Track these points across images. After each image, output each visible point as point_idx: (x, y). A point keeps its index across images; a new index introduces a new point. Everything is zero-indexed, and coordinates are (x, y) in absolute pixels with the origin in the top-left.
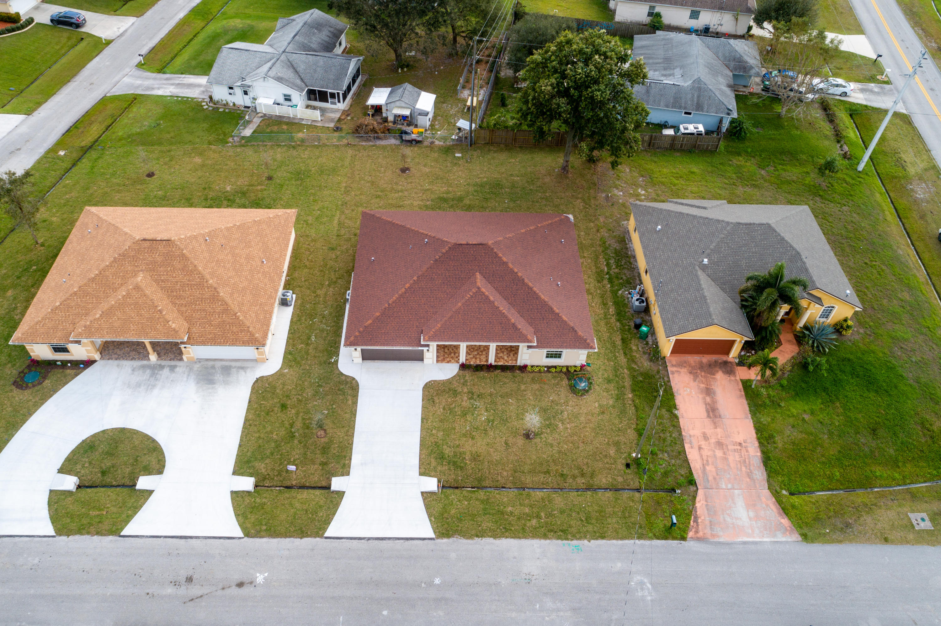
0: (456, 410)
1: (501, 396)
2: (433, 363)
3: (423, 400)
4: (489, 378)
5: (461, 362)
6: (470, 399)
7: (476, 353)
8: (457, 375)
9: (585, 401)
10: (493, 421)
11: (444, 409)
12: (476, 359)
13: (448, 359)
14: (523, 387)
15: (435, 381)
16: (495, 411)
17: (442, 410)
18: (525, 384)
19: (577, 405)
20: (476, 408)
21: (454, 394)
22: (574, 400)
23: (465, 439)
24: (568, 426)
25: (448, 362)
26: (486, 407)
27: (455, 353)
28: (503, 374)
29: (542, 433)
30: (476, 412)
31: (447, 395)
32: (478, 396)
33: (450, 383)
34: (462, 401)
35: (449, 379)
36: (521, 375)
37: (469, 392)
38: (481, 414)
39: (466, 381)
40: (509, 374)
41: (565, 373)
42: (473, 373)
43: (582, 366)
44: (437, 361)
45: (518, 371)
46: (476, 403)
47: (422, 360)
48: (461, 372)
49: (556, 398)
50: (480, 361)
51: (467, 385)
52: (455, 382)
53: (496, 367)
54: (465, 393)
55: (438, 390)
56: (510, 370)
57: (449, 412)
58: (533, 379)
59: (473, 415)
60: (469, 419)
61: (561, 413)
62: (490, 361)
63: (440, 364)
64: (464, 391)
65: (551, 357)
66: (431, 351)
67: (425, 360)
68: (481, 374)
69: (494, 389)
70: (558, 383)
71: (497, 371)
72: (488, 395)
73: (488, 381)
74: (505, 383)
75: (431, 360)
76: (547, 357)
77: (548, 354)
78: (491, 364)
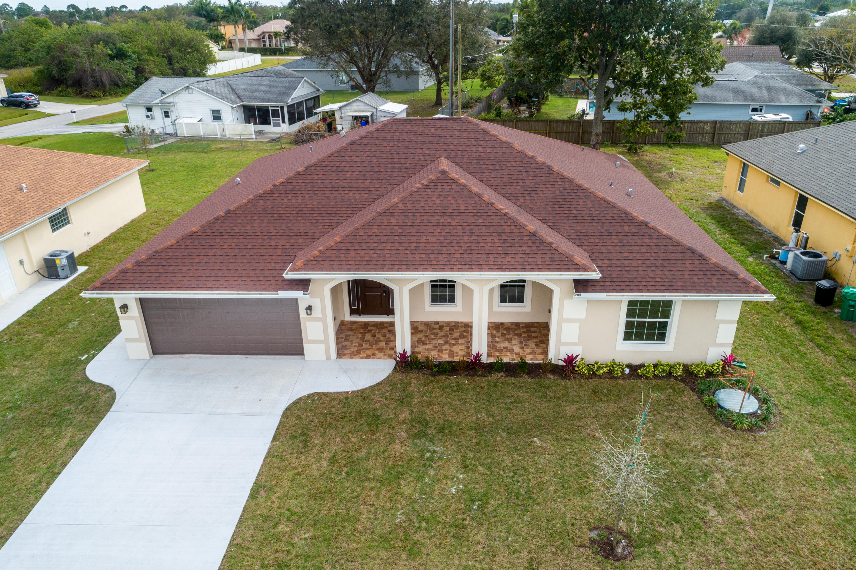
0: (370, 464)
1: (507, 430)
2: (328, 358)
3: (275, 438)
4: (474, 389)
5: (399, 350)
6: (416, 436)
7: (441, 341)
8: (388, 381)
9: (768, 445)
10: (484, 499)
11: (333, 461)
12: (441, 351)
13: (369, 352)
14: (570, 409)
15: (326, 394)
16: (489, 469)
17: (325, 464)
18: (573, 402)
19: (748, 455)
20: (431, 459)
21: (369, 425)
22: (733, 441)
23: (384, 555)
24: (741, 516)
25: (368, 357)
26: (464, 458)
28: (510, 380)
29: (656, 539)
30: (432, 472)
31: (350, 426)
32: (441, 430)
33: (364, 399)
34: (392, 442)
35: (363, 391)
36: (562, 383)
37: (413, 420)
38: (446, 477)
39: (411, 396)
40: (526, 380)
41: (683, 380)
42: (431, 378)
43: (728, 362)
44: (340, 355)
45: (551, 376)
46: (432, 448)
47: (300, 352)
48: (399, 375)
49: (675, 436)
50: (451, 354)
51: (409, 403)
52: (377, 398)
53: (491, 368)
54: (404, 423)
55: (325, 415)
56: (529, 373)
57: (345, 469)
58: (595, 392)
59: (420, 479)
60: (407, 491)
61: (705, 476)
62: (474, 353)
63: (346, 362)
64: (402, 418)
65: (639, 337)
66: (317, 312)
67: (306, 347)
68: (453, 380)
69: (488, 414)
70: (670, 402)
71: (496, 376)
72: (470, 428)
73: (470, 394)
74: (518, 401)
75: (322, 347)
76: (628, 337)
77: (629, 325)
78: (478, 356)
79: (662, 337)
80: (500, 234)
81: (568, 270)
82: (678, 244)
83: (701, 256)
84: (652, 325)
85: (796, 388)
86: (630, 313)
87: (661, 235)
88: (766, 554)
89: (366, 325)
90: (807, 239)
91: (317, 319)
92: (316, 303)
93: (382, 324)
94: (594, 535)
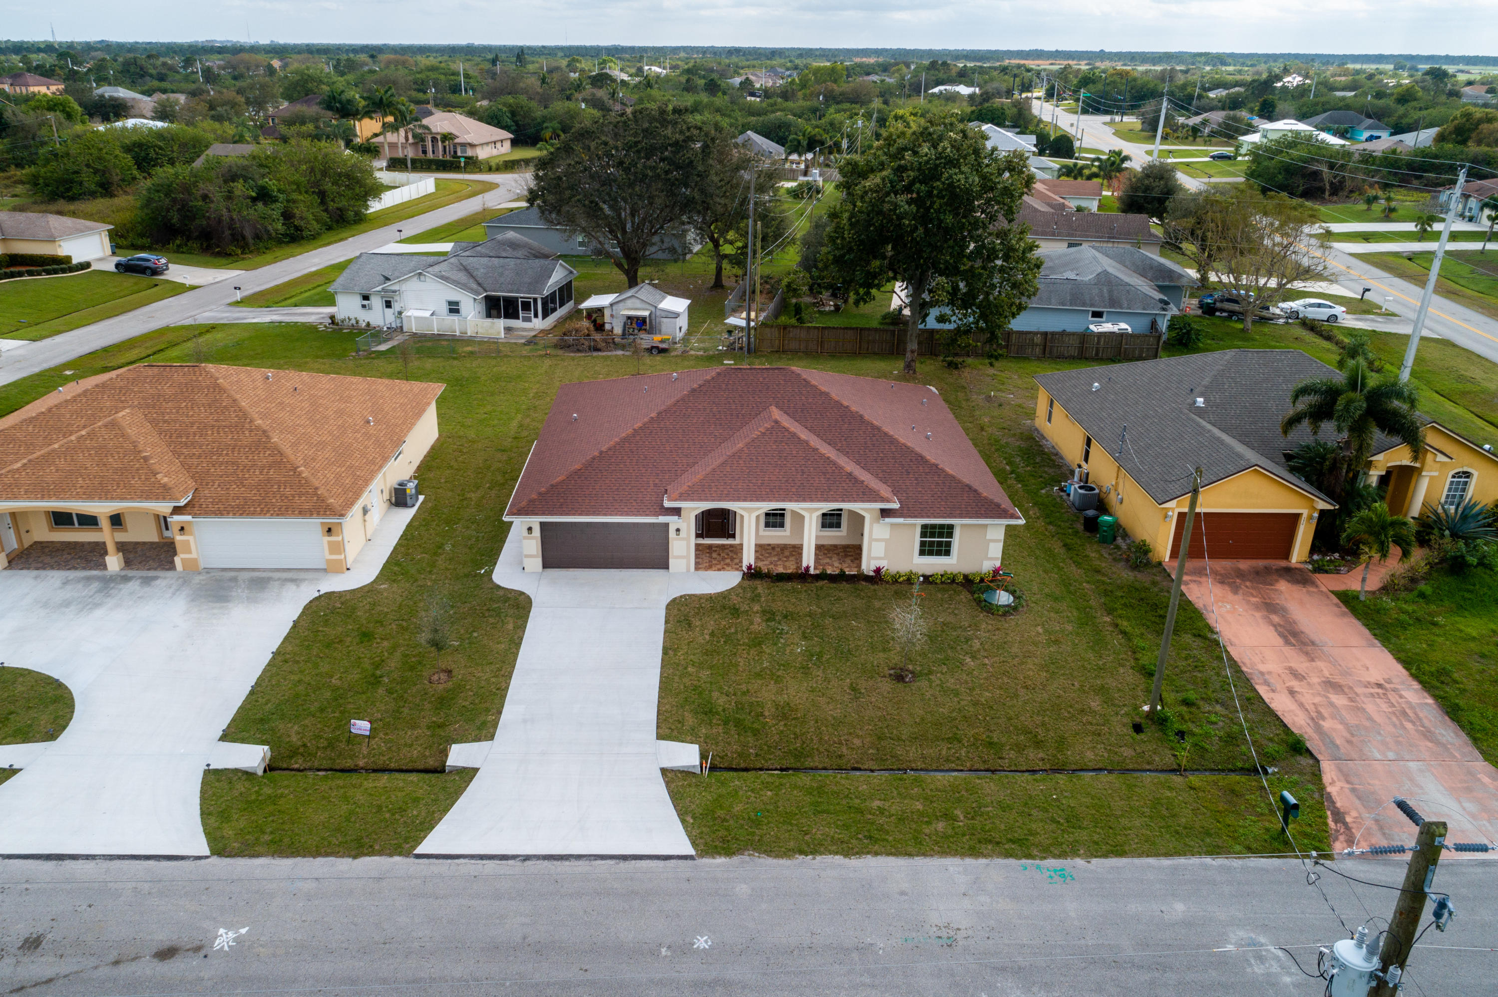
0: (739, 636)
1: (833, 617)
2: (688, 570)
3: (666, 622)
4: (806, 591)
5: (745, 563)
6: (767, 620)
8: (739, 585)
9: (1013, 623)
10: (820, 655)
11: (712, 634)
12: (776, 565)
13: (719, 567)
14: (877, 604)
15: (694, 595)
16: (822, 639)
17: (707, 636)
18: (880, 599)
19: (998, 630)
20: (781, 633)
21: (733, 614)
22: (990, 622)
23: (760, 682)
24: (986, 661)
25: (719, 570)
26: (804, 633)
27: (732, 559)
28: (834, 585)
29: (930, 672)
30: (782, 641)
31: (718, 615)
32: (785, 617)
33: (724, 598)
34: (751, 624)
35: (722, 593)
36: (872, 587)
37: (763, 611)
38: (793, 643)
39: (759, 595)
40: (845, 585)
41: (962, 585)
42: (773, 584)
43: (996, 571)
44: (697, 569)
45: (863, 582)
46: (780, 627)
47: (665, 566)
48: (748, 582)
49: (951, 619)
50: (785, 567)
51: (759, 601)
52: (733, 597)
53: (817, 577)
54: (757, 613)
55: (698, 608)
56: (846, 581)
57: (722, 639)
58: (896, 593)
59: (776, 644)
60: (768, 651)
61: (967, 642)
62: (804, 565)
63: (702, 573)
64: (755, 609)
65: (931, 553)
66: (683, 534)
67: (672, 562)
68: (789, 585)
69: (818, 607)
70: (951, 598)
71: (820, 583)
72: (806, 616)
73: (803, 596)
74: (839, 599)
75: (684, 561)
76: (922, 553)
77: (923, 544)
78: (808, 568)
79: (947, 553)
80: (824, 474)
81: (876, 501)
82: (960, 482)
83: (975, 491)
84: (940, 544)
85: (1047, 590)
86: (923, 535)
87: (947, 475)
88: (997, 679)
89: (710, 547)
90: (1088, 474)
91: (683, 539)
92: (683, 526)
93: (723, 545)
94: (892, 672)
